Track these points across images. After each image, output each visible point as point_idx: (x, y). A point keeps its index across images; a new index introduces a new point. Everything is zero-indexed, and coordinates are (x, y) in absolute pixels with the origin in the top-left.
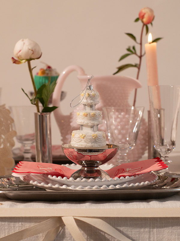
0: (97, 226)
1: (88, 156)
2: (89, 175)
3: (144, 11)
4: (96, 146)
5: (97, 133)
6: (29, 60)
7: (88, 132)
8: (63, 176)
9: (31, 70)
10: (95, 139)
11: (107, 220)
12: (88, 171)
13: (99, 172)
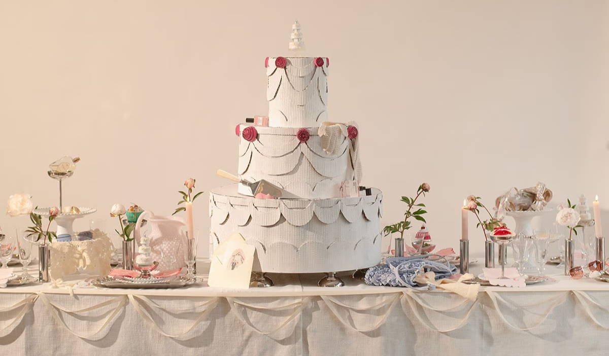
0: (142, 299)
1: (143, 268)
2: (144, 276)
3: (188, 181)
4: (147, 263)
5: (148, 257)
6: (119, 215)
7: (144, 257)
8: (130, 277)
9: (120, 219)
10: (147, 260)
11: (147, 296)
12: (144, 275)
13: (149, 275)
